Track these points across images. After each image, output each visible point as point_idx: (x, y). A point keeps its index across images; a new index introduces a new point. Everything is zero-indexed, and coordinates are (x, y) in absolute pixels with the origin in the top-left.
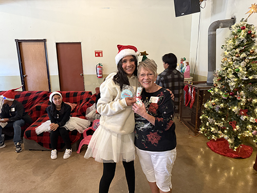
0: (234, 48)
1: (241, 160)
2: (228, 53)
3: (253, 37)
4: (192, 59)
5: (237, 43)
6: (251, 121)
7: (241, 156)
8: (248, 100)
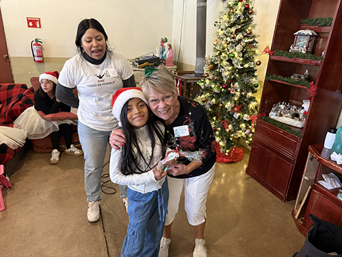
0: (229, 27)
1: (233, 164)
2: (222, 32)
3: (251, 14)
4: (175, 40)
5: (233, 20)
6: (245, 119)
7: (233, 160)
8: (243, 93)
